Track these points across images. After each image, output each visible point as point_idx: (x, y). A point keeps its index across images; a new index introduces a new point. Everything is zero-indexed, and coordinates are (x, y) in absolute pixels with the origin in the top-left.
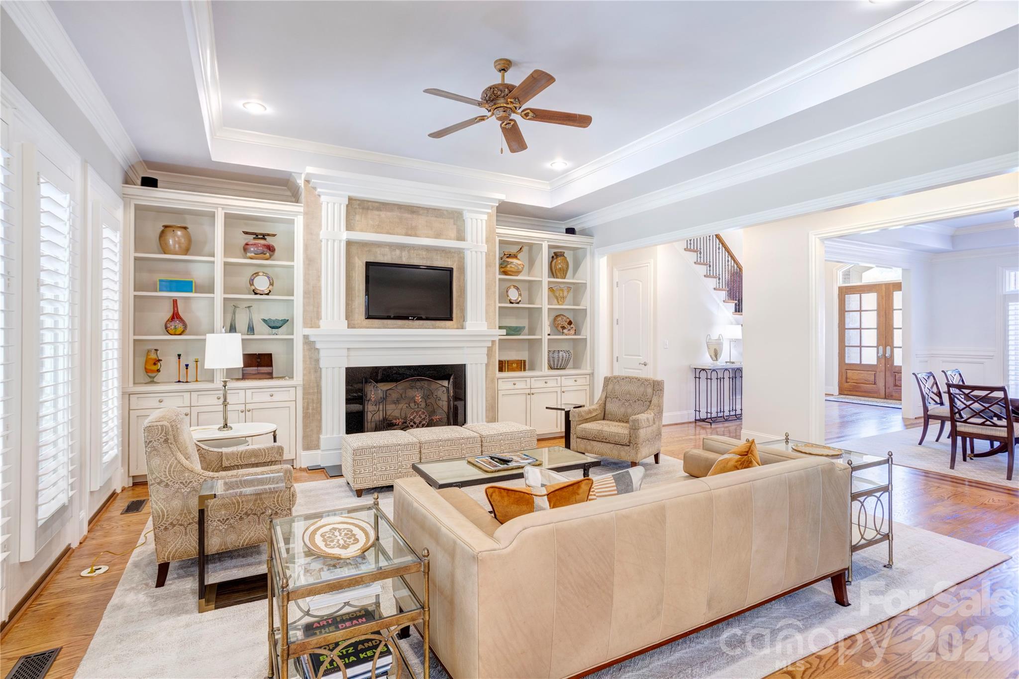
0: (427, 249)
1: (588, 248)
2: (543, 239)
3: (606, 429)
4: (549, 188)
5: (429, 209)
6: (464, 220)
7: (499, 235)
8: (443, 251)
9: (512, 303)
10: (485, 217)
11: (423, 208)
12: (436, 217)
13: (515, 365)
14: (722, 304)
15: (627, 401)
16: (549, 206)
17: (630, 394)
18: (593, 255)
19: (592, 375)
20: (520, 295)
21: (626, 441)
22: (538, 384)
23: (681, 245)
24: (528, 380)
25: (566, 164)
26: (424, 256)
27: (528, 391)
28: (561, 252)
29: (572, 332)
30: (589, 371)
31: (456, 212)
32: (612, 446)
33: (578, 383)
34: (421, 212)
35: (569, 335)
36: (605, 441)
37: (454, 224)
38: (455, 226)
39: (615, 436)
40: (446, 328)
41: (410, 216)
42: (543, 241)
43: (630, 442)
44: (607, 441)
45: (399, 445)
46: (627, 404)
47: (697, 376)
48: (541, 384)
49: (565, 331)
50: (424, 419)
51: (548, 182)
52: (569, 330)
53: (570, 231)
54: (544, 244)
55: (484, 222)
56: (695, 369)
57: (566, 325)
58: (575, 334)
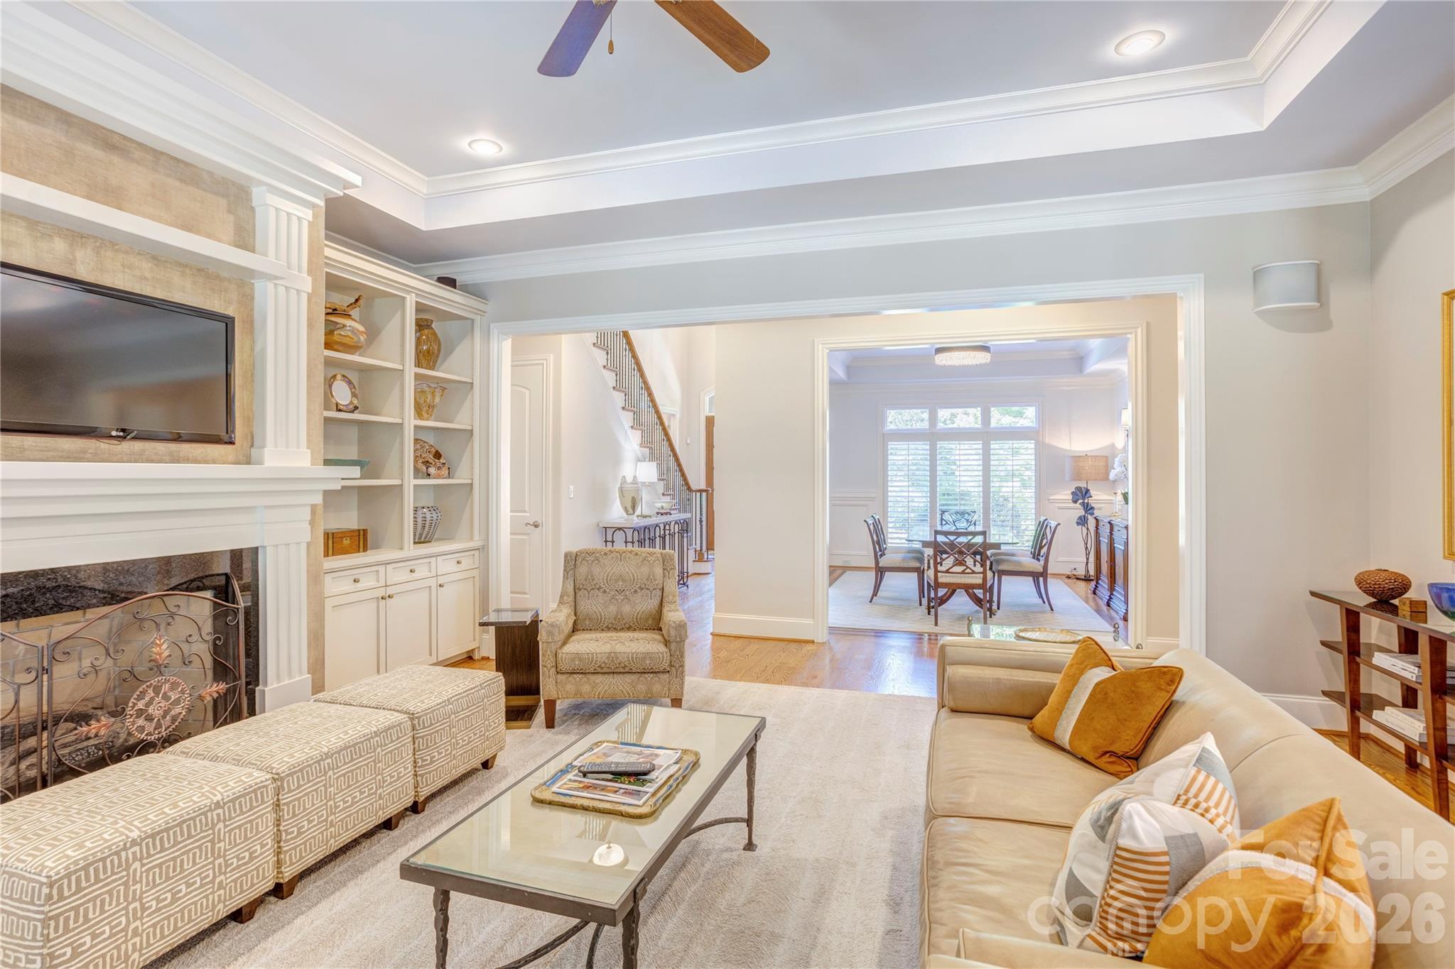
0: (154, 258)
1: (478, 319)
2: (409, 289)
3: (619, 648)
4: (425, 191)
5: (162, 153)
6: (253, 209)
7: (329, 262)
8: (199, 270)
9: (340, 410)
10: (308, 214)
11: (141, 146)
12: (181, 180)
13: (346, 542)
14: (630, 431)
15: (620, 592)
16: (424, 228)
17: (624, 580)
18: (487, 335)
19: (483, 549)
20: (354, 395)
21: (665, 665)
22: (397, 575)
23: (591, 338)
24: (382, 569)
25: (501, 149)
26: (148, 275)
27: (381, 593)
28: (426, 320)
29: (444, 472)
30: (476, 543)
31: (234, 184)
32: (634, 677)
33: (462, 566)
34: (137, 154)
35: (438, 477)
36: (622, 670)
37: (229, 212)
38: (231, 218)
39: (644, 659)
40: (206, 462)
41: (98, 153)
42: (409, 292)
43: (671, 666)
44: (627, 670)
45: (218, 805)
46: (620, 597)
47: (609, 538)
48: (403, 575)
49: (432, 470)
50: (177, 702)
51: (427, 179)
52: (439, 468)
53: (450, 282)
54: (408, 297)
55: (305, 225)
56: (606, 528)
57: (430, 458)
58: (449, 476)
